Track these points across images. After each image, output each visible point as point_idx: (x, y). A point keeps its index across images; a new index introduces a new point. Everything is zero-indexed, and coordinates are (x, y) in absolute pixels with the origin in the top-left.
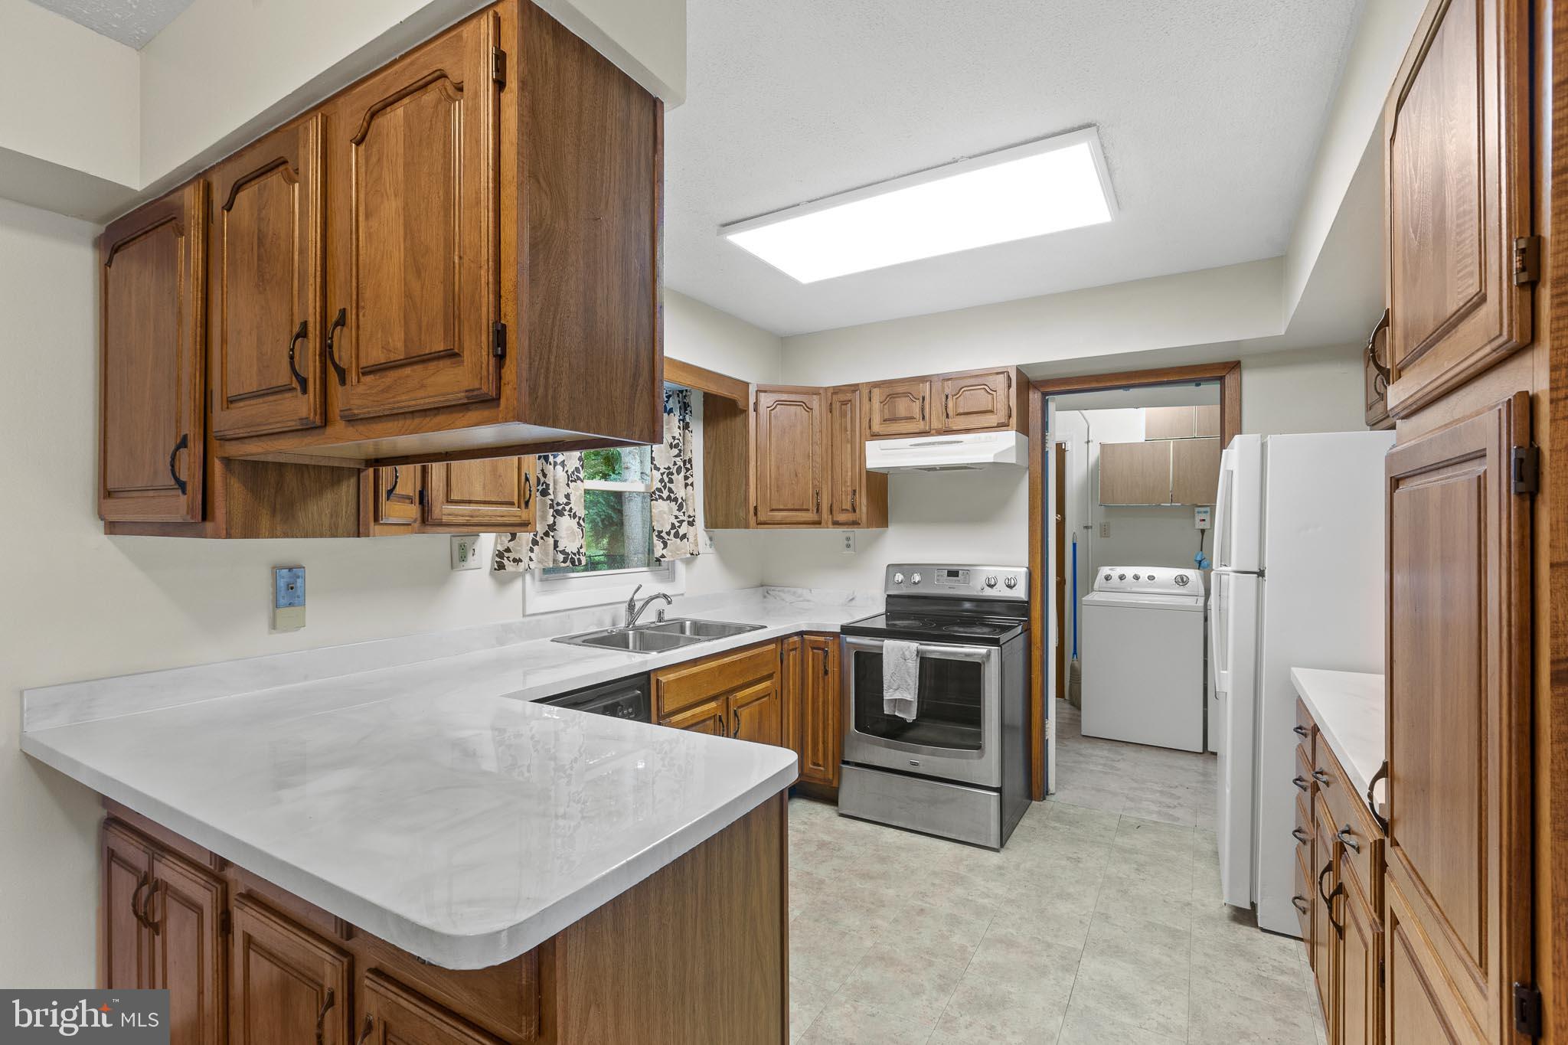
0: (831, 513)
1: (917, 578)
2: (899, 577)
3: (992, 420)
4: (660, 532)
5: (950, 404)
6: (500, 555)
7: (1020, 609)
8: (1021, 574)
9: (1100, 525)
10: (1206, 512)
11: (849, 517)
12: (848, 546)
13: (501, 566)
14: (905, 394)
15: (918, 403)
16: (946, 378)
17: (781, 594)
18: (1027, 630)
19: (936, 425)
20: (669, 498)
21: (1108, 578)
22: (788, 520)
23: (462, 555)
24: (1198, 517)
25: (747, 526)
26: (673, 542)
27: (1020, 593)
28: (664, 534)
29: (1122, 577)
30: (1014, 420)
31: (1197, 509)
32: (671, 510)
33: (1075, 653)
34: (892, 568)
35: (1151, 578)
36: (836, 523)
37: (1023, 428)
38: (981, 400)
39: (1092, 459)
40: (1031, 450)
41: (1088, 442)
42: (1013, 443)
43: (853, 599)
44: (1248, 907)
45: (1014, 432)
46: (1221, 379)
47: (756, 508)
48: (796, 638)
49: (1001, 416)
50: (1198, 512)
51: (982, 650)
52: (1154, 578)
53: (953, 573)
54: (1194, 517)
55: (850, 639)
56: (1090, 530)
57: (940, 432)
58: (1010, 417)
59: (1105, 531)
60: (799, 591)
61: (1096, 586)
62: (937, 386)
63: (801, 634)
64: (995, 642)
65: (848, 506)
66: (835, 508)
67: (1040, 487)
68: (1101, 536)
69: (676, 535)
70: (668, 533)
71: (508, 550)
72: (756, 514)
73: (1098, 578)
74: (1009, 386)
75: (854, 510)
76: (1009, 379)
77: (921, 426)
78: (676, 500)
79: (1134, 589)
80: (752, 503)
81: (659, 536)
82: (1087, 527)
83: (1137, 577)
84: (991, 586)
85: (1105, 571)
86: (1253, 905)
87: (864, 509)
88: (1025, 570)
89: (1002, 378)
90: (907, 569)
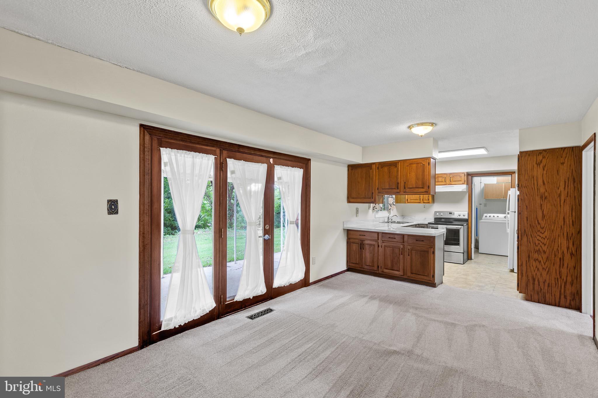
0: (423, 200)
1: (442, 214)
2: (438, 214)
3: (461, 182)
4: (390, 204)
5: (451, 179)
6: (373, 207)
7: (466, 221)
8: (466, 213)
11: (427, 201)
12: (424, 207)
13: (374, 209)
14: (441, 177)
15: (444, 179)
16: (450, 174)
17: (408, 218)
18: (468, 225)
19: (448, 183)
20: (392, 197)
21: (486, 216)
22: (414, 202)
23: (369, 207)
25: (405, 203)
26: (392, 206)
27: (466, 217)
28: (391, 204)
29: (490, 216)
30: (466, 183)
32: (392, 200)
33: (477, 235)
34: (436, 212)
35: (498, 216)
36: (424, 203)
37: (467, 184)
38: (459, 178)
39: (482, 187)
40: (469, 188)
41: (481, 183)
42: (466, 187)
43: (426, 219)
44: (512, 269)
45: (466, 185)
46: (511, 175)
47: (407, 199)
48: (418, 225)
49: (463, 182)
51: (460, 227)
53: (450, 213)
55: (430, 225)
57: (449, 185)
58: (465, 182)
59: (485, 205)
60: (412, 217)
61: (483, 218)
62: (448, 175)
63: (418, 224)
64: (463, 225)
65: (427, 199)
66: (424, 199)
67: (471, 196)
68: (484, 206)
69: (393, 205)
70: (392, 204)
71: (375, 207)
72: (407, 200)
73: (483, 217)
74: (465, 176)
75: (429, 200)
76: (465, 175)
77: (444, 183)
78: (393, 198)
79: (493, 219)
80: (407, 198)
81: (390, 205)
82: (480, 204)
83: (494, 216)
84: (459, 216)
85: (485, 215)
86: (513, 269)
87: (431, 200)
88: (467, 212)
89: (463, 175)
90: (439, 212)
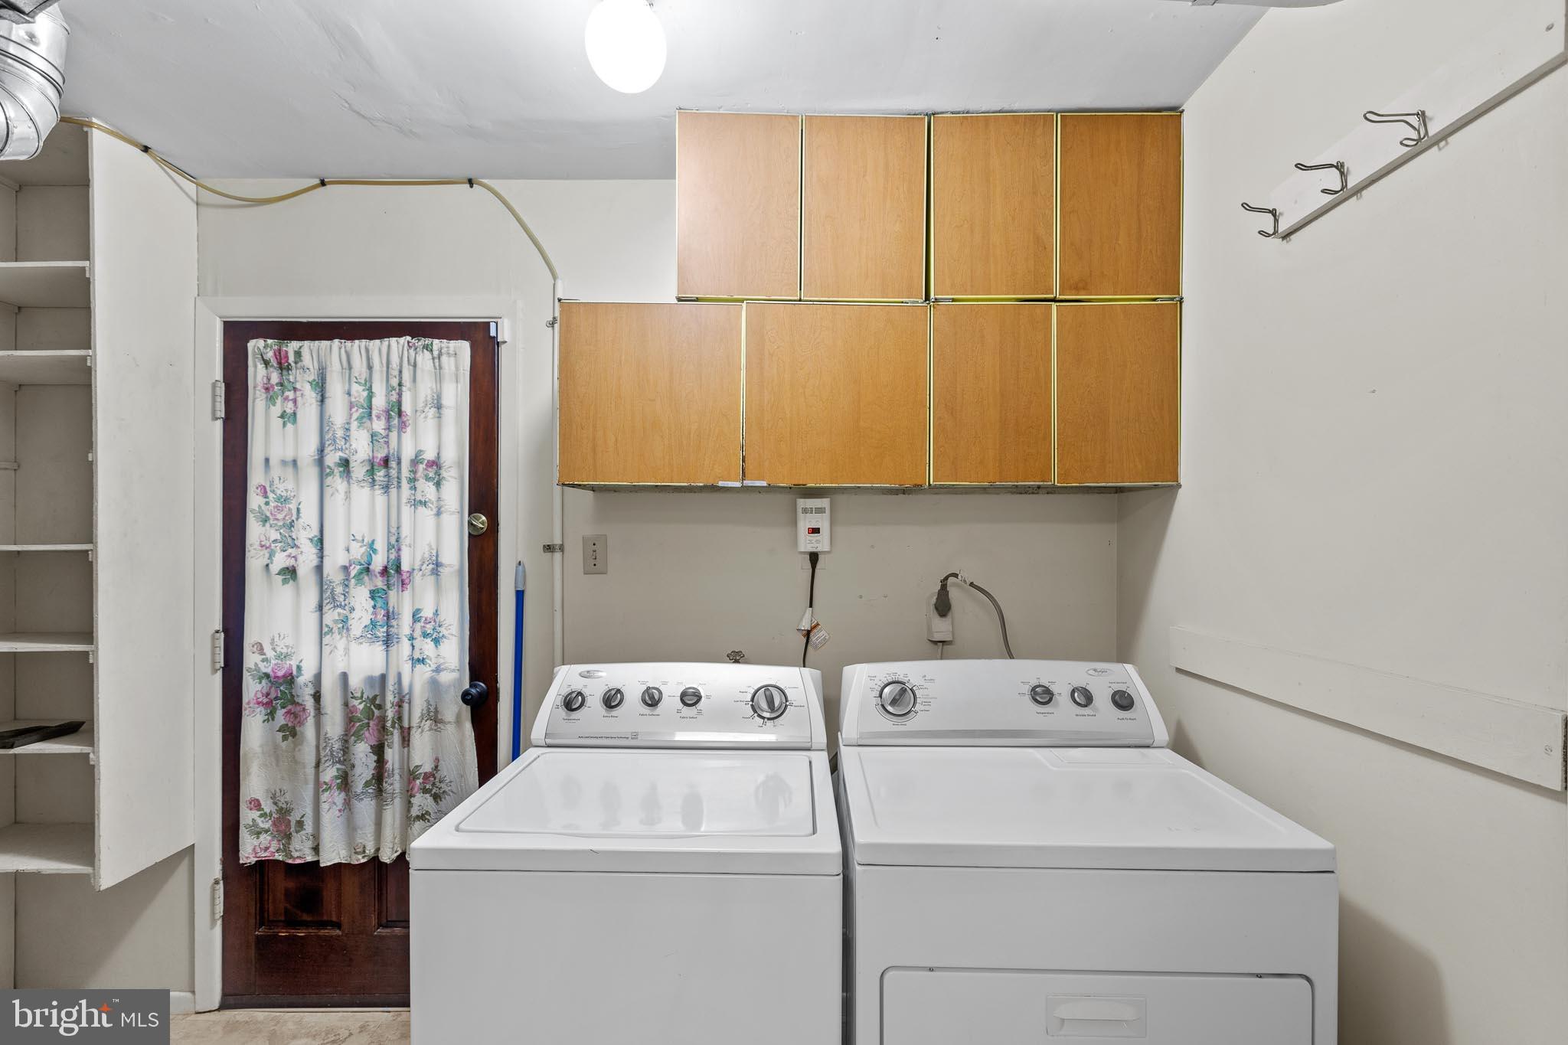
9: (585, 540)
10: (820, 511)
21: (572, 703)
24: (805, 523)
31: (802, 503)
35: (690, 698)
50: (805, 511)
52: (699, 698)
54: (794, 522)
56: (558, 555)
59: (595, 559)
68: (581, 576)
82: (549, 548)
83: (651, 699)
